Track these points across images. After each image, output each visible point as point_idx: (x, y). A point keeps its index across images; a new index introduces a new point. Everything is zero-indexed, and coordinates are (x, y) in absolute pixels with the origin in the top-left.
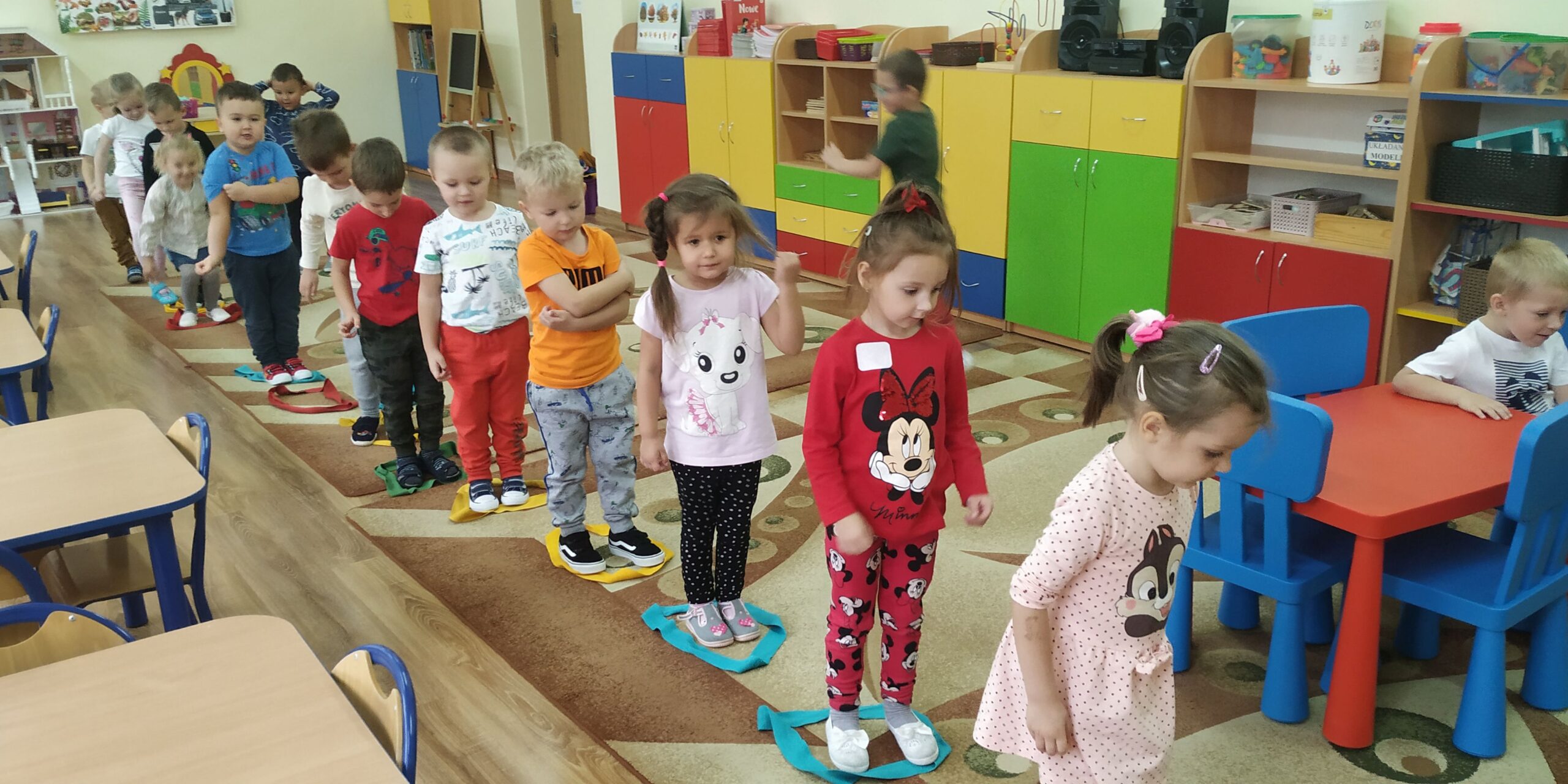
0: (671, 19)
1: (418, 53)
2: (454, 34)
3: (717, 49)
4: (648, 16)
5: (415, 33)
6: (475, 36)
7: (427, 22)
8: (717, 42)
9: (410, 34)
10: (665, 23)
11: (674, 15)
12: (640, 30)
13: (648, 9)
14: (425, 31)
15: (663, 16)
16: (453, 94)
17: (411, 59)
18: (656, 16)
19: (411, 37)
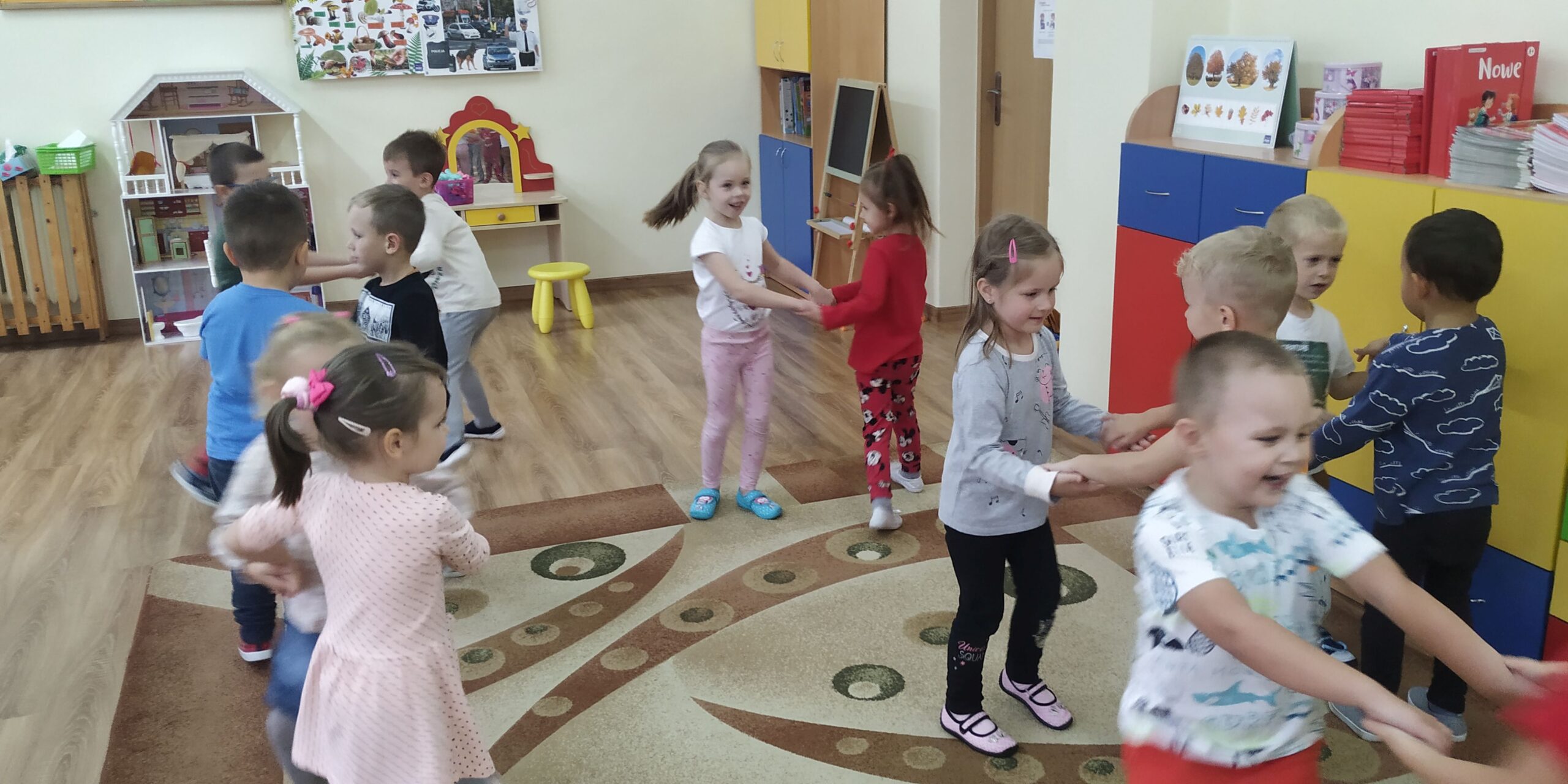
0: (1262, 82)
1: (790, 111)
2: (841, 87)
3: (1401, 156)
4: (1205, 74)
5: (789, 82)
6: (873, 92)
7: (804, 69)
8: (1403, 141)
9: (782, 83)
10: (1245, 89)
11: (1271, 74)
12: (1183, 101)
13: (1207, 60)
14: (801, 80)
15: (1241, 74)
16: (833, 179)
17: (780, 119)
18: (1224, 74)
19: (784, 88)
